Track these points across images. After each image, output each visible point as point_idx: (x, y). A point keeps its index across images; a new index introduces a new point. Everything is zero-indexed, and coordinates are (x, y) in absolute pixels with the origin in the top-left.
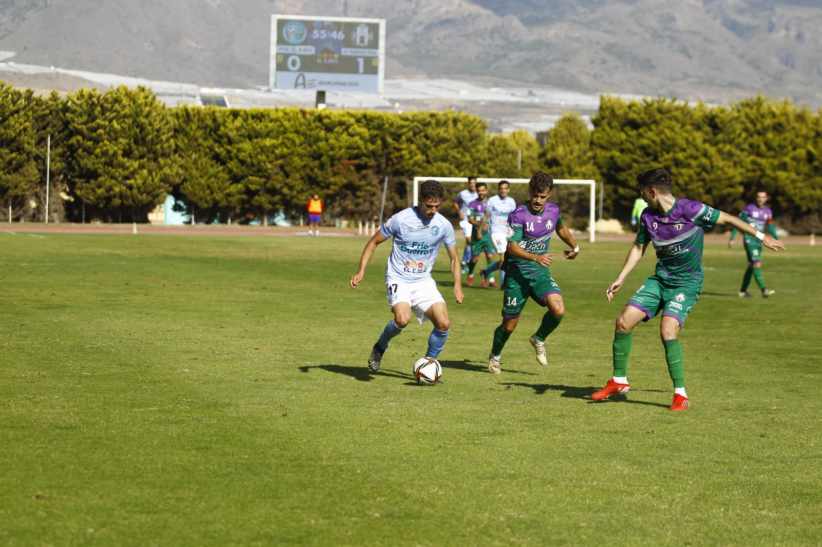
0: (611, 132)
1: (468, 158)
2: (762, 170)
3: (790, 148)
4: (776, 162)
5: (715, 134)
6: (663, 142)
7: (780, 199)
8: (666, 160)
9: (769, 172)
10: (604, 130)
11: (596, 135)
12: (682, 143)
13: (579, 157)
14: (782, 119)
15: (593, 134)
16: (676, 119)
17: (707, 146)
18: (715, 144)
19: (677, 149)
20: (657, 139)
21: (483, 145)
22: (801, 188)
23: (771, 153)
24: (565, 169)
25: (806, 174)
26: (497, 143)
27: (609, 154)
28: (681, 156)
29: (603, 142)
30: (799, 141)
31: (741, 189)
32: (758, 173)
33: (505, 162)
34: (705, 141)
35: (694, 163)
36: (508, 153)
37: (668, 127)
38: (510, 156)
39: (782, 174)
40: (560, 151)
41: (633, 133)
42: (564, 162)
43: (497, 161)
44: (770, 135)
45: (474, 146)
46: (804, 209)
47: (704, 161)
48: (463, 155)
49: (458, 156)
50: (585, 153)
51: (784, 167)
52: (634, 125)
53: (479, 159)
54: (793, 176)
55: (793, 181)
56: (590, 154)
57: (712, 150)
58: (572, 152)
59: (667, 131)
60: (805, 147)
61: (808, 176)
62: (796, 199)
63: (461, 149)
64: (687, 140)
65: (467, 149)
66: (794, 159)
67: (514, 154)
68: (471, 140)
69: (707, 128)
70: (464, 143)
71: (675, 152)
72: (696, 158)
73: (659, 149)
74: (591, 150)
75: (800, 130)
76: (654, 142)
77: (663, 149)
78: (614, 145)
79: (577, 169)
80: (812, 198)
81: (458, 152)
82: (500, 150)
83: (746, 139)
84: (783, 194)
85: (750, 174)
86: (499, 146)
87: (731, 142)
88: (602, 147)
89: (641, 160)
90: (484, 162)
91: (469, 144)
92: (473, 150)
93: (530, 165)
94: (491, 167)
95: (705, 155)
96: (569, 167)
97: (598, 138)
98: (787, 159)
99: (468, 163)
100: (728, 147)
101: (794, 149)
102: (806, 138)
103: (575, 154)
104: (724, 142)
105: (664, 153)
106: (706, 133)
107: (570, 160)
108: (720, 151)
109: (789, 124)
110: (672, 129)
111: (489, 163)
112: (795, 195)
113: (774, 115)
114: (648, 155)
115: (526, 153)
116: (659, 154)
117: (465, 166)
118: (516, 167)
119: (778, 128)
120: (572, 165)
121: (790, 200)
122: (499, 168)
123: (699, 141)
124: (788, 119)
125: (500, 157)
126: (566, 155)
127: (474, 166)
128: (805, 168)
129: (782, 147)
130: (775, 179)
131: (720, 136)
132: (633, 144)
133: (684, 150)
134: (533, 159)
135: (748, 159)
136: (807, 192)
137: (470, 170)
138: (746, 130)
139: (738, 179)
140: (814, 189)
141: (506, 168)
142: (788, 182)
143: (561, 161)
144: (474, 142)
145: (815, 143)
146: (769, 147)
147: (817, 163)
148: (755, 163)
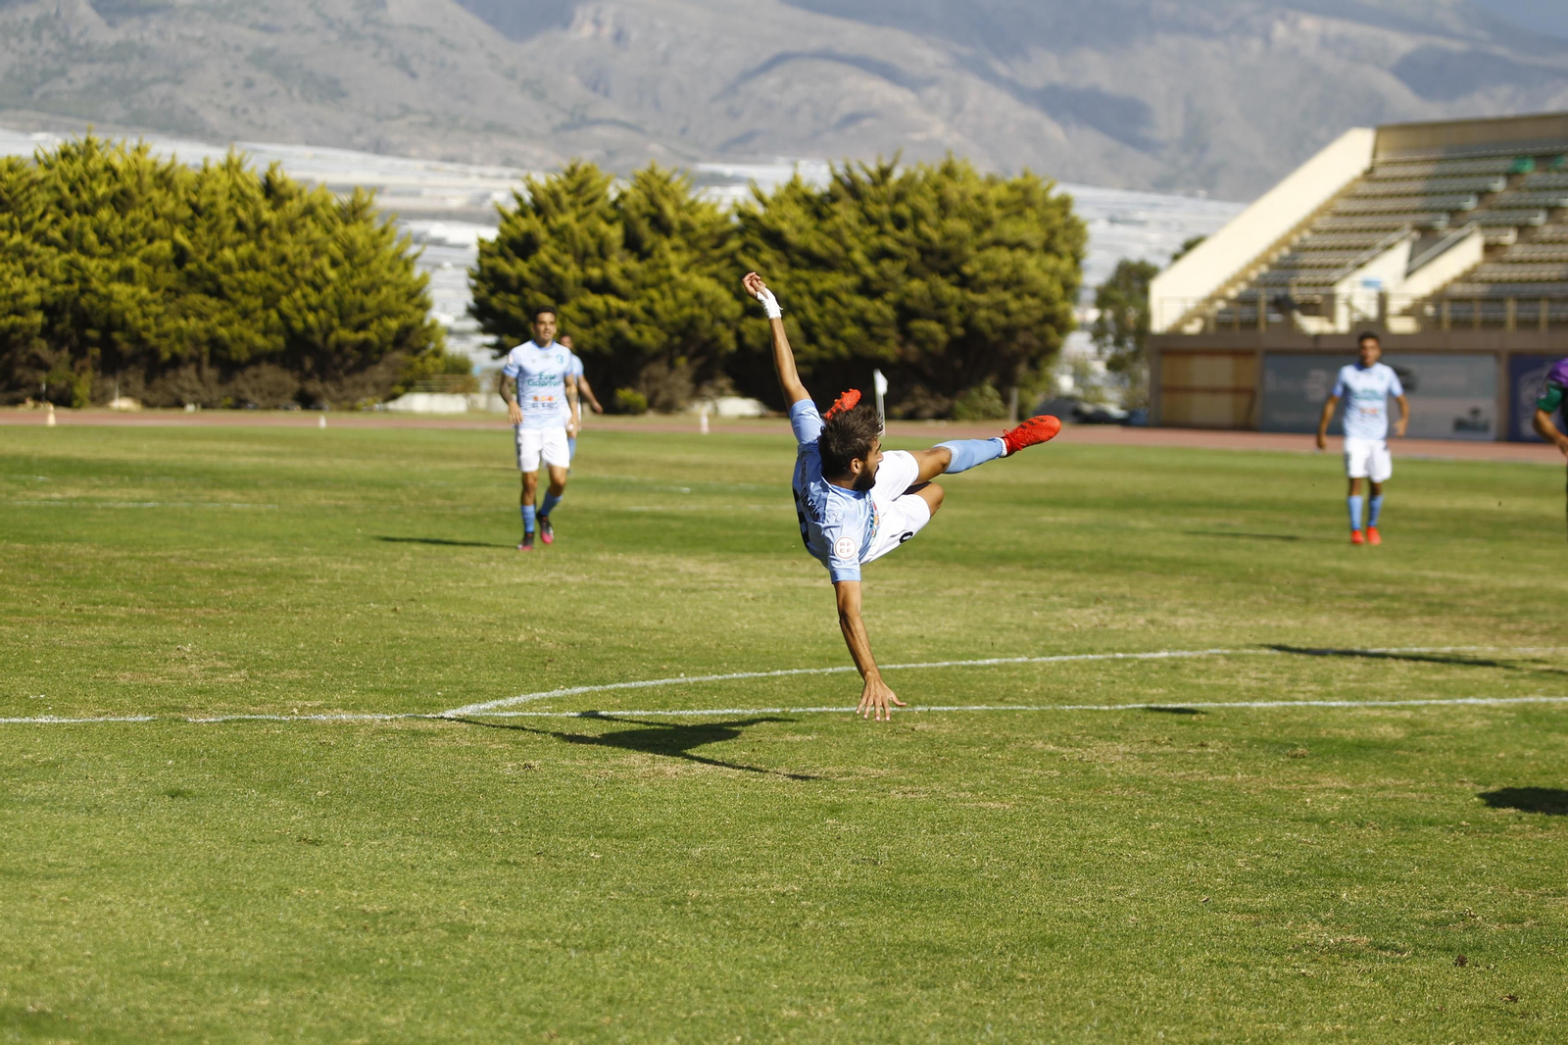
2: (85, 280)
3: (142, 239)
4: (115, 266)
7: (118, 336)
9: (98, 284)
14: (130, 182)
22: (157, 316)
23: (106, 249)
25: (169, 290)
30: (159, 225)
31: (39, 318)
32: (77, 286)
39: (120, 289)
44: (104, 214)
46: (166, 355)
51: (127, 276)
54: (144, 292)
55: (142, 303)
60: (169, 237)
61: (174, 293)
62: (150, 337)
66: (146, 260)
75: (163, 204)
80: (180, 335)
83: (56, 222)
84: (124, 326)
85: (59, 289)
87: (25, 228)
98: (134, 262)
100: (17, 239)
101: (150, 241)
102: (172, 220)
109: (141, 193)
112: (146, 328)
113: (114, 175)
119: (121, 202)
121: (138, 340)
124: (139, 184)
128: (169, 278)
129: (127, 239)
130: (108, 298)
135: (57, 262)
136: (171, 323)
138: (59, 201)
139: (33, 298)
140: (186, 318)
142: (132, 304)
145: (190, 228)
146: (104, 238)
147: (190, 267)
148: (72, 264)
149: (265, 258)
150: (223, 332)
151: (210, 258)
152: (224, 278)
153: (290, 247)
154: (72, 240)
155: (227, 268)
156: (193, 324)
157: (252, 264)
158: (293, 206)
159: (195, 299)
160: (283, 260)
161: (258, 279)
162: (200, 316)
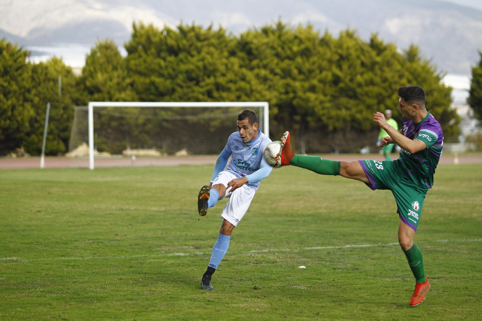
0: (149, 59)
1: (15, 87)
2: (295, 92)
3: (317, 71)
4: (306, 85)
5: (250, 60)
6: (205, 68)
7: (309, 119)
8: (207, 85)
9: (300, 94)
10: (140, 56)
11: (133, 62)
12: (222, 68)
13: (118, 84)
14: (309, 44)
15: (128, 60)
17: (244, 71)
18: (252, 69)
19: (218, 74)
20: (200, 64)
21: (28, 73)
22: (328, 108)
23: (302, 77)
24: (106, 96)
25: (332, 96)
26: (40, 71)
27: (147, 81)
28: (221, 80)
29: (142, 69)
30: (325, 64)
32: (291, 95)
33: (47, 89)
34: (241, 66)
35: (233, 87)
36: (49, 80)
37: (208, 53)
38: (51, 83)
39: (312, 96)
40: (100, 77)
41: (172, 59)
42: (104, 89)
43: (40, 89)
44: (299, 60)
45: (20, 75)
46: (331, 128)
47: (242, 84)
48: (9, 83)
49: (6, 84)
50: (124, 79)
51: (313, 89)
52: (174, 51)
53: (25, 88)
54: (321, 97)
55: (322, 102)
56: (128, 81)
57: (250, 75)
58: (111, 80)
59: (208, 57)
60: (330, 69)
61: (334, 98)
62: (324, 119)
63: (8, 78)
64: (226, 65)
65: (14, 79)
66: (321, 81)
67: (55, 81)
68: (17, 70)
69: (242, 54)
70: (11, 73)
71: (215, 77)
72: (235, 82)
73: (201, 74)
74: (130, 77)
75: (325, 54)
76: (198, 67)
77: (205, 74)
78: (153, 71)
79: (117, 95)
80: (338, 118)
81: (5, 81)
82: (42, 78)
83: (277, 64)
84: (313, 113)
85: (284, 97)
86: (41, 74)
87: (265, 67)
88: (141, 74)
89: (184, 85)
90: (29, 91)
91: (16, 74)
92: (19, 79)
93: (70, 92)
94: (36, 95)
95: (243, 79)
96: (109, 93)
97: (136, 65)
98: (315, 82)
99: (15, 92)
100: (263, 72)
101: (321, 72)
102: (330, 61)
103: (115, 80)
104: (258, 67)
105: (206, 77)
106: (243, 59)
107: (110, 87)
108: (257, 76)
109: (315, 49)
111: (34, 91)
112: (324, 115)
113: (301, 42)
114: (191, 79)
115: (65, 80)
116: (201, 79)
117: (12, 94)
118: (57, 95)
119: (306, 53)
120: (113, 92)
121: (319, 120)
122: (42, 96)
123: (236, 67)
124: (314, 45)
125: (43, 85)
126: (106, 82)
127: (20, 94)
128: (331, 90)
129: (310, 71)
130: (307, 100)
131: (255, 62)
132: (174, 70)
133: (224, 75)
134: (72, 86)
135: (280, 83)
136: (334, 113)
137: (16, 98)
138: (277, 55)
140: (340, 109)
141: (48, 96)
142: (317, 103)
143: (102, 88)
144: (20, 72)
145: (340, 67)
146: (300, 72)
147: (341, 85)
148: (288, 85)
149: (377, 80)
150: (359, 116)
151: (351, 80)
152: (359, 90)
153: (389, 74)
154: (286, 74)
155: (360, 85)
156: (344, 113)
157: (371, 83)
158: (387, 53)
159: (344, 100)
160: (385, 80)
161: (375, 90)
162: (347, 108)
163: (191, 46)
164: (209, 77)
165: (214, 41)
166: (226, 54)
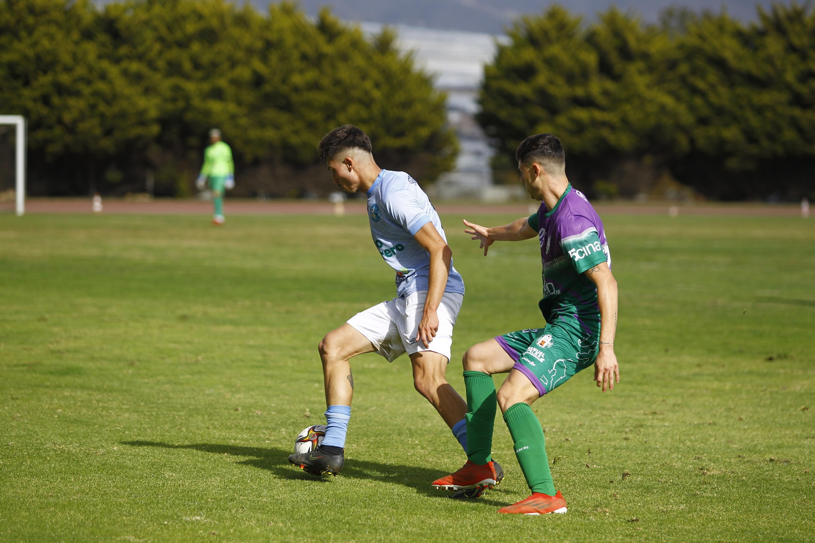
2: (187, 99)
3: (226, 66)
4: (206, 87)
5: (116, 47)
6: (38, 58)
8: (42, 86)
9: (196, 102)
12: (66, 59)
14: (215, 23)
16: (58, 24)
17: (105, 64)
18: (117, 61)
19: (59, 68)
20: (31, 53)
22: (244, 127)
23: (200, 74)
25: (251, 106)
28: (65, 78)
30: (240, 55)
31: (155, 129)
32: (181, 104)
34: (100, 57)
35: (86, 90)
37: (46, 35)
39: (215, 106)
44: (196, 47)
47: (101, 86)
51: (217, 94)
54: (232, 108)
57: (114, 71)
59: (45, 41)
60: (247, 63)
61: (254, 109)
64: (74, 55)
66: (233, 82)
69: (103, 37)
71: (55, 73)
72: (89, 82)
73: (32, 67)
75: (242, 39)
76: (26, 57)
77: (38, 68)
80: (260, 143)
83: (160, 53)
85: (170, 107)
87: (140, 58)
89: (5, 86)
95: (103, 76)
98: (222, 83)
100: (134, 66)
101: (233, 67)
102: (250, 51)
104: (129, 58)
105: (40, 74)
106: (103, 45)
108: (125, 73)
109: (224, 30)
110: (51, 38)
113: (200, 17)
114: (15, 76)
116: (31, 76)
119: (209, 36)
123: (92, 57)
128: (249, 96)
129: (214, 65)
131: (123, 50)
133: (69, 70)
135: (166, 84)
136: (254, 133)
138: (161, 39)
139: (153, 113)
140: (264, 128)
145: (265, 59)
146: (197, 65)
147: (267, 88)
148: (177, 88)
149: (326, 82)
150: (294, 140)
151: (284, 81)
152: (295, 98)
153: (344, 73)
154: (174, 69)
155: (296, 89)
156: (270, 134)
157: (315, 86)
158: (342, 42)
159: (271, 114)
160: (337, 82)
161: (320, 98)
162: (277, 127)
163: (18, 22)
164: (45, 72)
165: (57, 15)
166: (76, 36)
